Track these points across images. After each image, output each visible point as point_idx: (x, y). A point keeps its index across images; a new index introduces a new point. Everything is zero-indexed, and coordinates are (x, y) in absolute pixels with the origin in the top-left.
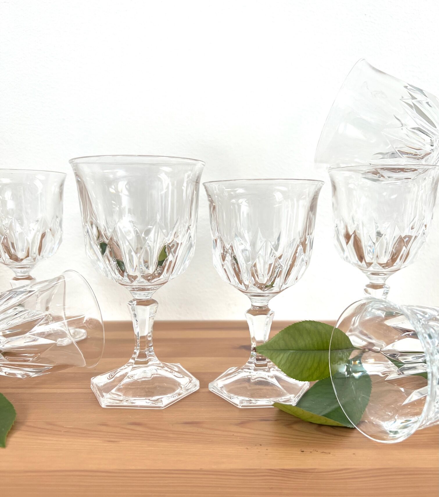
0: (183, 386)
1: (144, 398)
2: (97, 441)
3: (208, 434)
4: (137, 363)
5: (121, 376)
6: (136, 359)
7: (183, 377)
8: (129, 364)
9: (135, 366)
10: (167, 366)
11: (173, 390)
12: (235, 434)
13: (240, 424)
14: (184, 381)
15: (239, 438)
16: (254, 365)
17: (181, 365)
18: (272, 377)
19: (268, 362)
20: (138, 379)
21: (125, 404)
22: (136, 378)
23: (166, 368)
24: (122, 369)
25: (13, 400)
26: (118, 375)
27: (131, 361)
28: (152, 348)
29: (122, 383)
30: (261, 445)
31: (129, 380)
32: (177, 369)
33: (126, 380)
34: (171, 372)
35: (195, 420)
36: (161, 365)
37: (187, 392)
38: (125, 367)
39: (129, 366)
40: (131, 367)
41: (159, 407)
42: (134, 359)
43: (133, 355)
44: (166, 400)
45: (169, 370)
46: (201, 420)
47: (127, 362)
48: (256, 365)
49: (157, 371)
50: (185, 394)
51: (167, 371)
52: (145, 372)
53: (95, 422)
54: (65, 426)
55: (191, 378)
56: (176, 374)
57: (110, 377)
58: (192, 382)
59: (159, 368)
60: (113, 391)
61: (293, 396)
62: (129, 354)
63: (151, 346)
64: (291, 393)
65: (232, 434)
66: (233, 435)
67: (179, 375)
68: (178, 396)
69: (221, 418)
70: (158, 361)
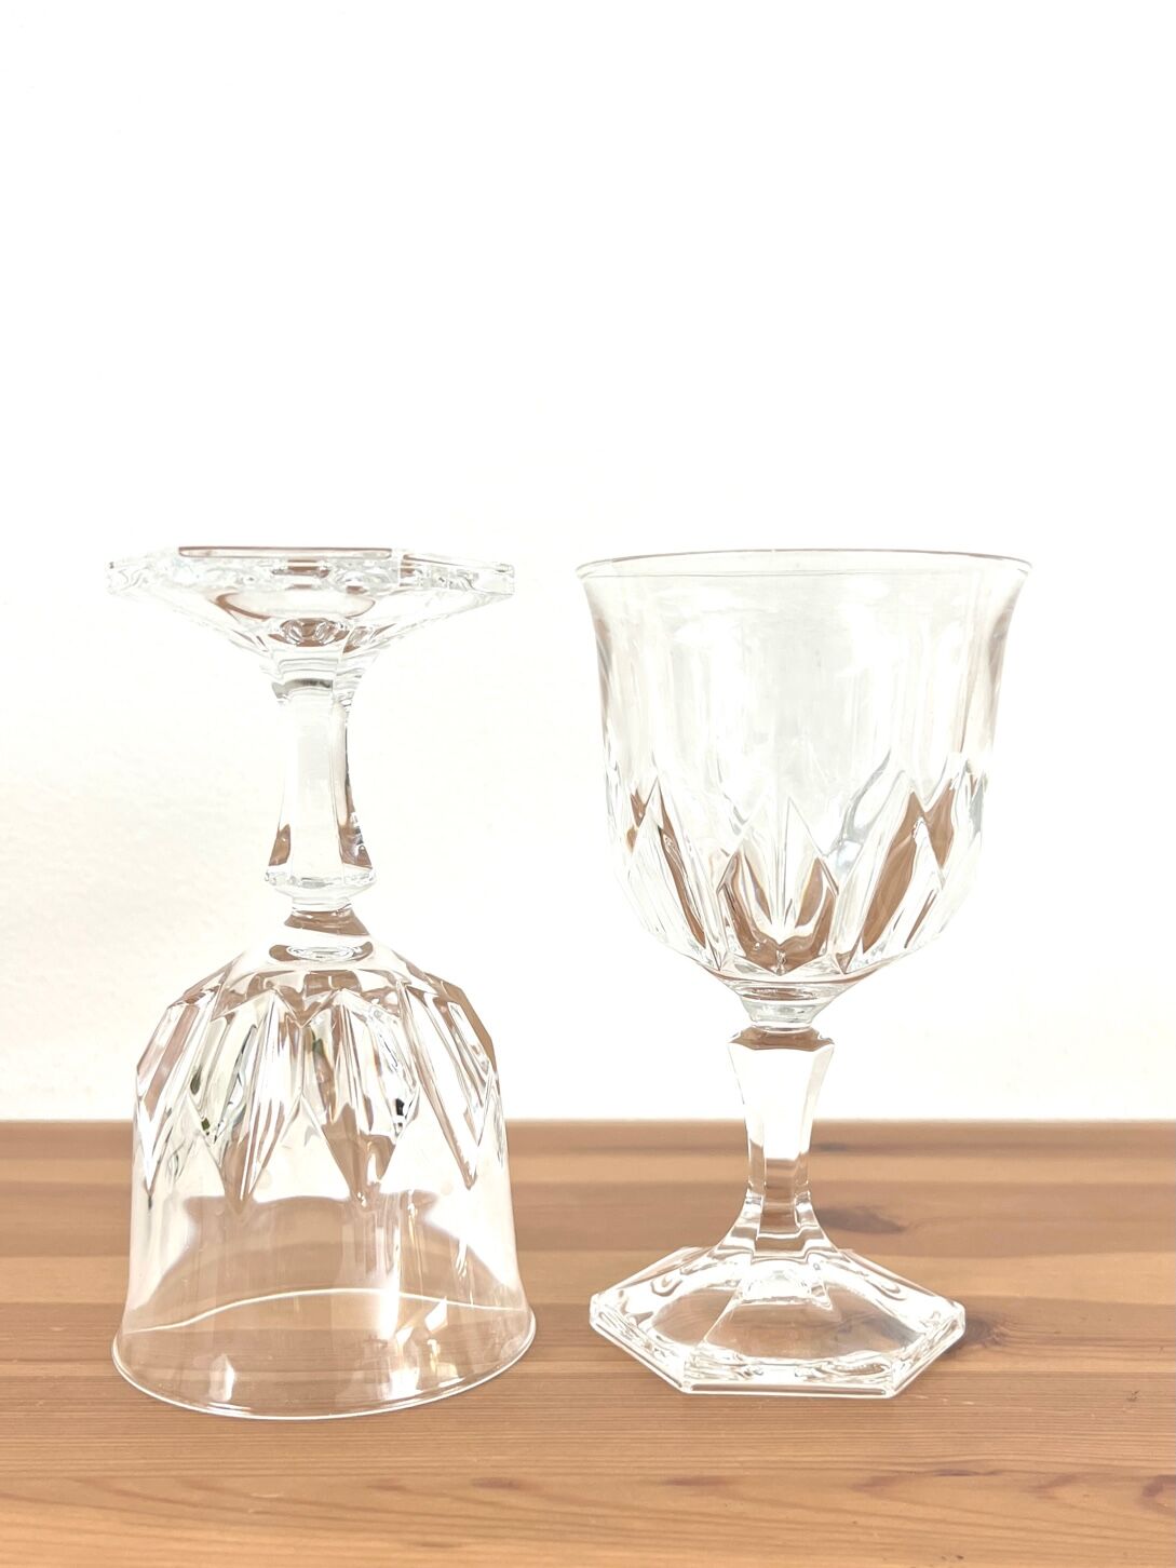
2: (386, 1545)
3: (768, 1521)
12: (862, 1521)
13: (867, 1485)
15: (879, 1535)
25: (41, 1402)
30: (960, 1558)
35: (707, 1473)
39: (727, 1258)
40: (738, 1259)
46: (727, 1473)
47: (714, 1242)
53: (355, 1478)
54: (255, 1495)
65: (850, 1519)
66: (855, 1522)
69: (796, 1466)
70: (822, 1237)
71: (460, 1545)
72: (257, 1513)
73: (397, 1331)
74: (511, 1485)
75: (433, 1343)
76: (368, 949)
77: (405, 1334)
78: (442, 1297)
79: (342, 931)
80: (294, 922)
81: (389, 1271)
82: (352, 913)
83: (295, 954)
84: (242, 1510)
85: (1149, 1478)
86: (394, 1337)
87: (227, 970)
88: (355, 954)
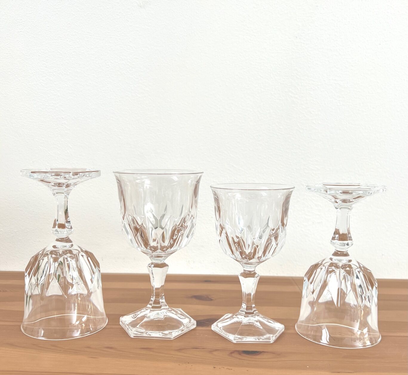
0: (185, 325)
1: (158, 332)
4: (153, 307)
5: (141, 317)
6: (152, 305)
7: (185, 318)
8: (147, 308)
9: (152, 309)
10: (173, 310)
11: (179, 328)
14: (185, 321)
15: (175, 358)
16: (244, 313)
17: (182, 309)
18: (257, 322)
19: (255, 311)
20: (155, 319)
21: (145, 335)
22: (152, 318)
23: (173, 312)
24: (142, 312)
26: (139, 316)
27: (148, 306)
28: (164, 297)
29: (144, 321)
31: (148, 319)
32: (180, 313)
33: (146, 320)
34: (176, 314)
36: (170, 309)
37: (188, 329)
38: (144, 310)
39: (147, 310)
40: (149, 310)
41: (170, 338)
42: (151, 304)
43: (150, 302)
44: (175, 334)
45: (174, 313)
47: (145, 306)
48: (246, 313)
49: (166, 313)
50: (186, 330)
51: (173, 313)
52: (158, 314)
55: (191, 319)
56: (179, 316)
57: (134, 316)
58: (191, 322)
59: (168, 311)
60: (138, 326)
61: (272, 335)
62: (147, 301)
63: (163, 296)
64: (270, 334)
66: (173, 356)
67: (182, 317)
68: (181, 332)
70: (167, 306)
71: (98, 358)
72: (63, 351)
73: (76, 322)
74: (111, 348)
75: (83, 324)
76: (72, 245)
77: (78, 323)
78: (85, 315)
79: (67, 242)
80: (57, 240)
81: (74, 310)
82: (69, 238)
83: (57, 247)
84: (61, 351)
85: (232, 351)
86: (75, 323)
87: (44, 250)
88: (69, 247)
